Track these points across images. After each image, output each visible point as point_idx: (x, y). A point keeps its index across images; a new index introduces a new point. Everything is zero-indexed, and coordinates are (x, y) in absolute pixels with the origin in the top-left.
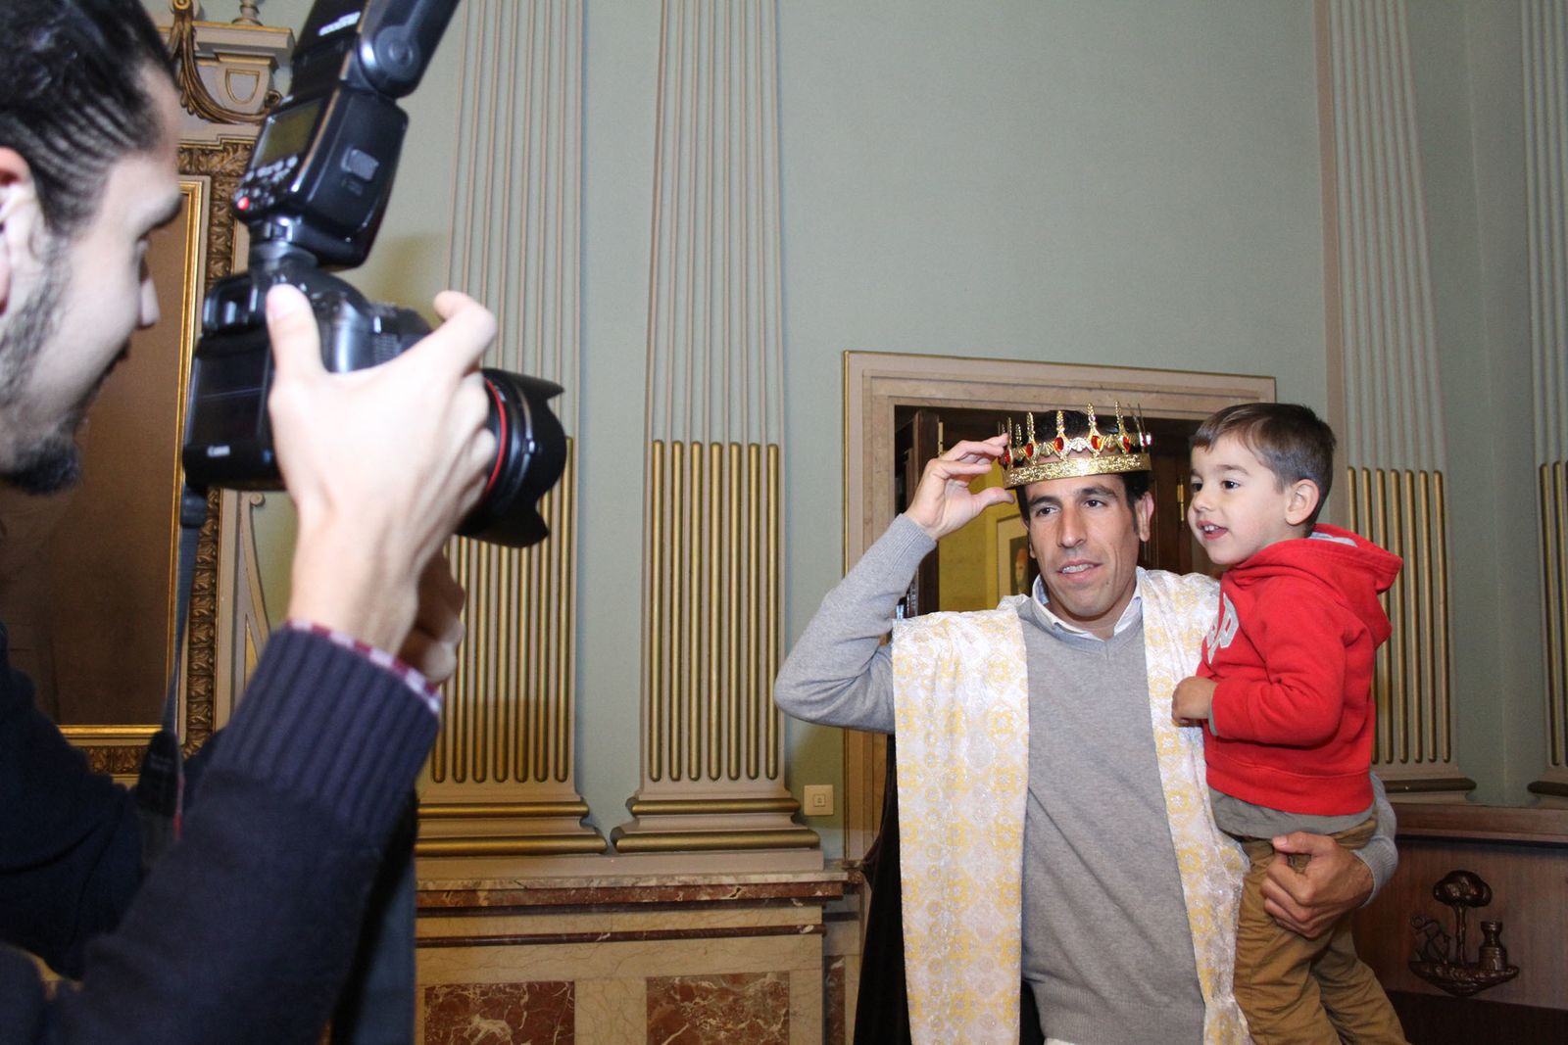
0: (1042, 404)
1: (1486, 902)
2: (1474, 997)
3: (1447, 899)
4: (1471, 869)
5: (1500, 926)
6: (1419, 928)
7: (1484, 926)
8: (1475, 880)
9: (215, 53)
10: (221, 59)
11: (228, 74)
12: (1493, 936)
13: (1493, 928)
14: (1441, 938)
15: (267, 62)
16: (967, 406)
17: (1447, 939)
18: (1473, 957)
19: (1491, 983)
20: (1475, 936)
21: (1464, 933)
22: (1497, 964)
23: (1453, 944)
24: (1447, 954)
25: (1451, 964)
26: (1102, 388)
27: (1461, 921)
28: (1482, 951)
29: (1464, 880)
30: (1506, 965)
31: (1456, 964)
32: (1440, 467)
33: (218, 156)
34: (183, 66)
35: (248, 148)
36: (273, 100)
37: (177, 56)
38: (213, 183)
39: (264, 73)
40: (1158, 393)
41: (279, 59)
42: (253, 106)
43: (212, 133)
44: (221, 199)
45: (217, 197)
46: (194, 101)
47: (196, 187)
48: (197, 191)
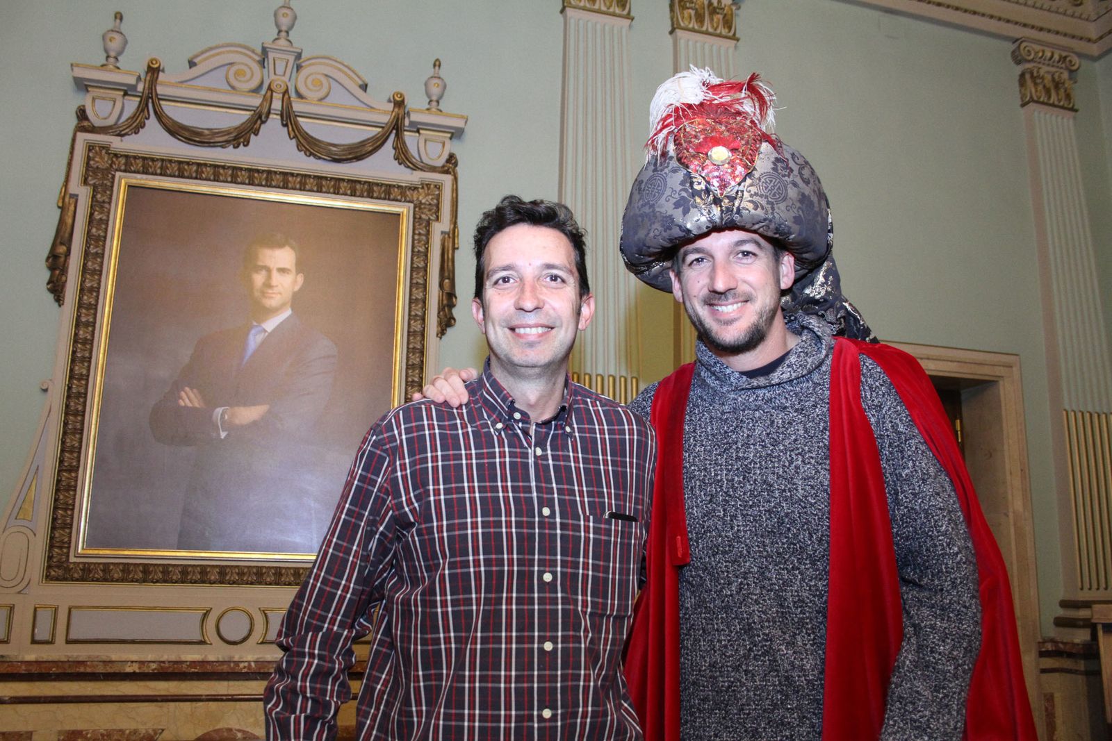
9: (417, 128)
10: (421, 131)
11: (426, 141)
15: (449, 135)
26: (928, 359)
33: (418, 192)
34: (397, 135)
35: (438, 187)
36: (452, 159)
37: (393, 128)
38: (415, 208)
39: (448, 142)
40: (958, 362)
41: (456, 134)
42: (440, 162)
43: (415, 177)
44: (420, 218)
45: (418, 216)
46: (402, 156)
47: (403, 209)
48: (405, 213)
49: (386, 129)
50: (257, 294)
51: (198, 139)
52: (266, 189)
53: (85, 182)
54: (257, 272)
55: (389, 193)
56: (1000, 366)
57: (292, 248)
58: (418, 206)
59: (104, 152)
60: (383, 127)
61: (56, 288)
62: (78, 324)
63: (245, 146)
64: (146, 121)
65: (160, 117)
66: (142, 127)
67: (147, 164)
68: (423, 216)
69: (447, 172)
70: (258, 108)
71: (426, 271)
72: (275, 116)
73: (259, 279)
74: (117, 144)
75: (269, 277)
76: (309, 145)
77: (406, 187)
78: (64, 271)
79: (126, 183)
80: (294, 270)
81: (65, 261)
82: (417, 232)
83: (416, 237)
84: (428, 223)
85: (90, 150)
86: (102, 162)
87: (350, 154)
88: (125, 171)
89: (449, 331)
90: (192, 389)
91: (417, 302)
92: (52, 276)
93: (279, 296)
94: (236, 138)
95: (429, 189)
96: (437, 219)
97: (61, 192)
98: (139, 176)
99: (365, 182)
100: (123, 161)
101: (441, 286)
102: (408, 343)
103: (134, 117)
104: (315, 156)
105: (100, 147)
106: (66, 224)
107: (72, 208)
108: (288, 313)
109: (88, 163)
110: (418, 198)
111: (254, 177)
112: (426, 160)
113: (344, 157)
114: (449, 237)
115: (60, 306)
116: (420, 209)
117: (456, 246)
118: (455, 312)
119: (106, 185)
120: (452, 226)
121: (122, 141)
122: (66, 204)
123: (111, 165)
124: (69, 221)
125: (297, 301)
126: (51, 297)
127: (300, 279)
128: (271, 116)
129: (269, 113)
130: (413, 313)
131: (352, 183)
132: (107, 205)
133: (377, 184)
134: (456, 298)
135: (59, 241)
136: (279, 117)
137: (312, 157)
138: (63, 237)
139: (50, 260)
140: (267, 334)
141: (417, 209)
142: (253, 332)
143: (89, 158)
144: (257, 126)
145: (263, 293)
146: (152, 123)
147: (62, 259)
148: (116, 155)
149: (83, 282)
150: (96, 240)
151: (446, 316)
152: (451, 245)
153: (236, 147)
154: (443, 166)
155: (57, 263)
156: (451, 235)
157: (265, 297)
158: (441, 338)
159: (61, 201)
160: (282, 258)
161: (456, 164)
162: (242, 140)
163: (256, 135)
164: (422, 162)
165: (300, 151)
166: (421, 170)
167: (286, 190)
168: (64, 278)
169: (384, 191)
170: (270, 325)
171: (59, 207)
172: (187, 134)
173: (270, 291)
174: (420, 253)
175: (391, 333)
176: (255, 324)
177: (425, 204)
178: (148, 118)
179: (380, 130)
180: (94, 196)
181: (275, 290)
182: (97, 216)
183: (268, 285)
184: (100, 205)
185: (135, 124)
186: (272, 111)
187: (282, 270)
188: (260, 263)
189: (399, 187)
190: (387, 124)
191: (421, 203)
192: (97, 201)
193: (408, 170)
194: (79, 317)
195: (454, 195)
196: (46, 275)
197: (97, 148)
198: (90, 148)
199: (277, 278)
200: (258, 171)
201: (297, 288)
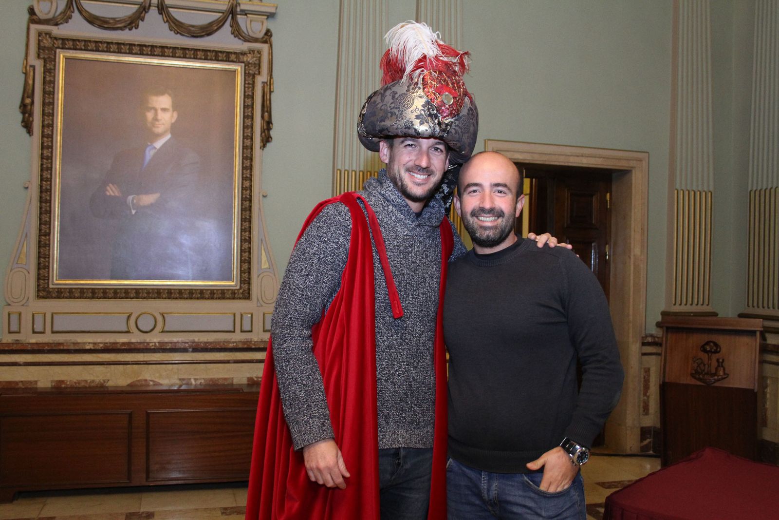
0: (559, 162)
1: (719, 352)
2: (713, 385)
3: (705, 351)
4: (714, 340)
5: (723, 360)
6: (695, 361)
7: (718, 360)
8: (716, 345)
9: (245, 13)
10: (248, 15)
11: (251, 21)
12: (720, 364)
13: (721, 361)
14: (702, 365)
15: (266, 17)
16: (531, 162)
17: (704, 365)
18: (713, 371)
19: (718, 380)
20: (714, 363)
21: (710, 363)
22: (721, 373)
23: (707, 366)
24: (704, 371)
25: (706, 374)
26: (582, 156)
27: (710, 359)
28: (716, 369)
29: (712, 344)
30: (725, 374)
31: (707, 374)
32: (711, 189)
33: (247, 55)
34: (232, 18)
35: (259, 52)
36: (268, 33)
37: (230, 13)
38: (245, 66)
39: (265, 21)
40: (604, 158)
41: (271, 16)
42: (260, 35)
43: (245, 46)
44: (249, 73)
45: (247, 72)
46: (237, 32)
47: (238, 68)
48: (239, 70)
49: (225, 14)
50: (149, 125)
51: (106, 26)
52: (152, 57)
53: (39, 57)
54: (148, 111)
55: (229, 57)
56: (633, 160)
57: (170, 95)
58: (247, 65)
59: (48, 36)
60: (223, 13)
61: (27, 125)
62: (43, 148)
63: (136, 28)
64: (72, 14)
65: (81, 11)
66: (70, 18)
67: (75, 44)
68: (251, 72)
69: (265, 42)
70: (142, 3)
71: (253, 108)
72: (153, 8)
73: (150, 115)
74: (56, 31)
75: (156, 114)
76: (178, 27)
77: (239, 53)
78: (31, 114)
79: (64, 56)
80: (171, 109)
81: (31, 108)
82: (247, 82)
83: (246, 85)
84: (254, 76)
85: (39, 36)
86: (47, 42)
87: (203, 32)
88: (62, 48)
89: (268, 145)
90: (113, 184)
91: (248, 127)
92: (24, 118)
93: (163, 126)
94: (130, 24)
95: (254, 53)
96: (259, 73)
97: (24, 63)
98: (71, 51)
99: (213, 51)
100: (60, 42)
101: (263, 117)
102: (243, 154)
103: (64, 13)
104: (181, 34)
105: (45, 33)
106: (29, 85)
107: (32, 74)
108: (169, 136)
109: (39, 44)
110: (247, 60)
111: (143, 49)
112: (251, 34)
113: (199, 35)
114: (267, 85)
115: (30, 136)
116: (249, 67)
117: (272, 90)
118: (272, 133)
119: (51, 58)
120: (269, 78)
121: (58, 29)
122: (28, 71)
123: (53, 45)
124: (31, 82)
125: (174, 128)
126: (24, 130)
127: (175, 115)
128: (151, 8)
129: (150, 6)
130: (245, 135)
131: (205, 51)
132: (53, 71)
133: (221, 52)
134: (272, 124)
135: (26, 95)
136: (156, 8)
137: (179, 35)
138: (28, 93)
139: (22, 108)
140: (156, 150)
141: (247, 67)
142: (148, 149)
143: (39, 41)
144: (143, 15)
145: (153, 125)
146: (76, 15)
147: (29, 107)
148: (56, 39)
149: (43, 121)
150: (49, 94)
151: (265, 135)
152: (268, 90)
153: (130, 29)
154: (263, 38)
155: (26, 109)
156: (268, 83)
157: (154, 127)
158: (263, 150)
159: (24, 69)
160: (163, 101)
161: (271, 36)
162: (134, 25)
163: (143, 20)
164: (249, 36)
165: (171, 30)
166: (249, 41)
167: (163, 58)
168: (31, 119)
169: (225, 56)
170: (158, 144)
171: (23, 73)
172: (98, 22)
173: (157, 123)
174: (248, 96)
175: (232, 148)
176: (149, 144)
177: (251, 63)
178: (73, 12)
179: (221, 14)
180: (45, 66)
181: (160, 122)
182: (48, 79)
183: (156, 119)
184: (50, 71)
185: (66, 17)
186: (152, 5)
187: (164, 110)
188: (150, 106)
189: (235, 53)
190: (226, 11)
191: (249, 63)
192: (47, 69)
193: (240, 41)
194: (42, 143)
195: (270, 57)
196: (20, 117)
197: (44, 34)
198: (40, 34)
199: (161, 115)
200: (145, 46)
201: (173, 121)
